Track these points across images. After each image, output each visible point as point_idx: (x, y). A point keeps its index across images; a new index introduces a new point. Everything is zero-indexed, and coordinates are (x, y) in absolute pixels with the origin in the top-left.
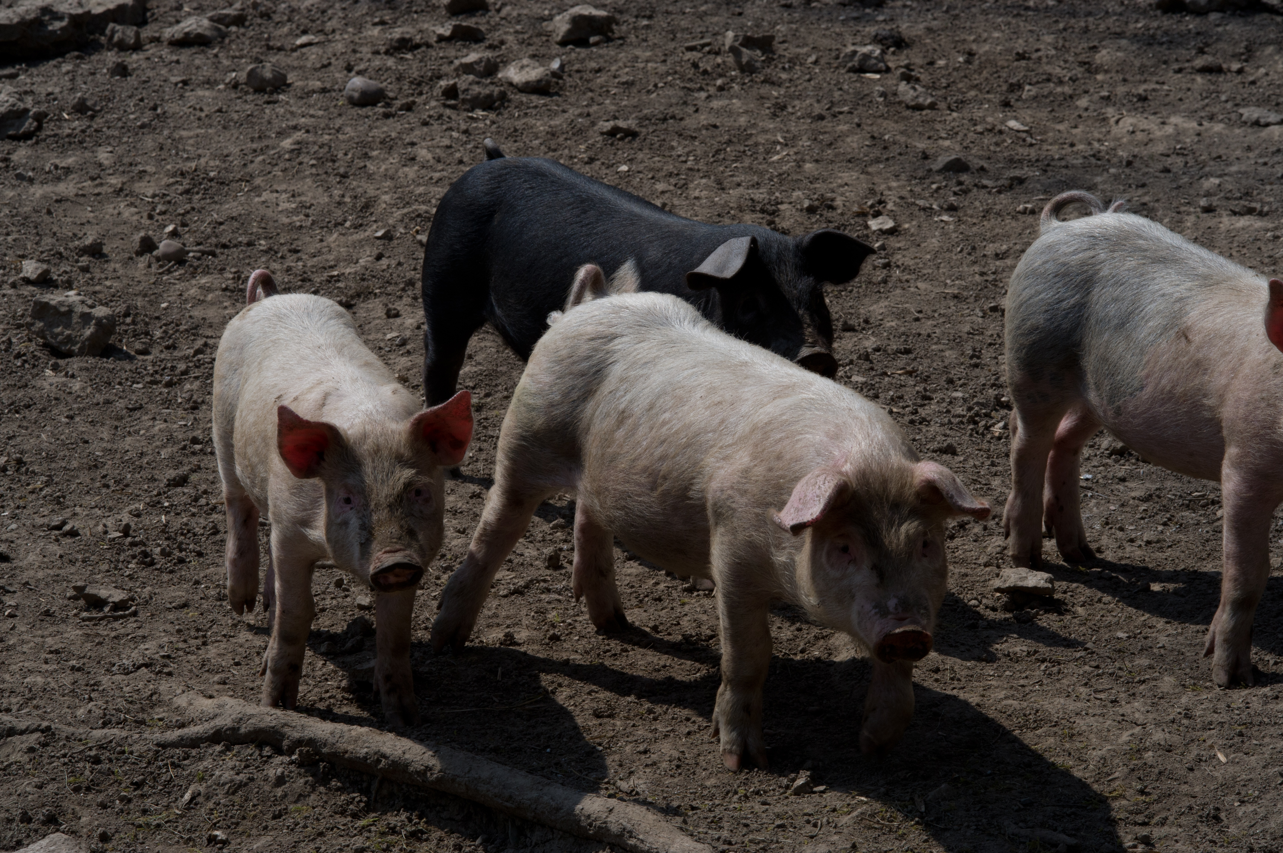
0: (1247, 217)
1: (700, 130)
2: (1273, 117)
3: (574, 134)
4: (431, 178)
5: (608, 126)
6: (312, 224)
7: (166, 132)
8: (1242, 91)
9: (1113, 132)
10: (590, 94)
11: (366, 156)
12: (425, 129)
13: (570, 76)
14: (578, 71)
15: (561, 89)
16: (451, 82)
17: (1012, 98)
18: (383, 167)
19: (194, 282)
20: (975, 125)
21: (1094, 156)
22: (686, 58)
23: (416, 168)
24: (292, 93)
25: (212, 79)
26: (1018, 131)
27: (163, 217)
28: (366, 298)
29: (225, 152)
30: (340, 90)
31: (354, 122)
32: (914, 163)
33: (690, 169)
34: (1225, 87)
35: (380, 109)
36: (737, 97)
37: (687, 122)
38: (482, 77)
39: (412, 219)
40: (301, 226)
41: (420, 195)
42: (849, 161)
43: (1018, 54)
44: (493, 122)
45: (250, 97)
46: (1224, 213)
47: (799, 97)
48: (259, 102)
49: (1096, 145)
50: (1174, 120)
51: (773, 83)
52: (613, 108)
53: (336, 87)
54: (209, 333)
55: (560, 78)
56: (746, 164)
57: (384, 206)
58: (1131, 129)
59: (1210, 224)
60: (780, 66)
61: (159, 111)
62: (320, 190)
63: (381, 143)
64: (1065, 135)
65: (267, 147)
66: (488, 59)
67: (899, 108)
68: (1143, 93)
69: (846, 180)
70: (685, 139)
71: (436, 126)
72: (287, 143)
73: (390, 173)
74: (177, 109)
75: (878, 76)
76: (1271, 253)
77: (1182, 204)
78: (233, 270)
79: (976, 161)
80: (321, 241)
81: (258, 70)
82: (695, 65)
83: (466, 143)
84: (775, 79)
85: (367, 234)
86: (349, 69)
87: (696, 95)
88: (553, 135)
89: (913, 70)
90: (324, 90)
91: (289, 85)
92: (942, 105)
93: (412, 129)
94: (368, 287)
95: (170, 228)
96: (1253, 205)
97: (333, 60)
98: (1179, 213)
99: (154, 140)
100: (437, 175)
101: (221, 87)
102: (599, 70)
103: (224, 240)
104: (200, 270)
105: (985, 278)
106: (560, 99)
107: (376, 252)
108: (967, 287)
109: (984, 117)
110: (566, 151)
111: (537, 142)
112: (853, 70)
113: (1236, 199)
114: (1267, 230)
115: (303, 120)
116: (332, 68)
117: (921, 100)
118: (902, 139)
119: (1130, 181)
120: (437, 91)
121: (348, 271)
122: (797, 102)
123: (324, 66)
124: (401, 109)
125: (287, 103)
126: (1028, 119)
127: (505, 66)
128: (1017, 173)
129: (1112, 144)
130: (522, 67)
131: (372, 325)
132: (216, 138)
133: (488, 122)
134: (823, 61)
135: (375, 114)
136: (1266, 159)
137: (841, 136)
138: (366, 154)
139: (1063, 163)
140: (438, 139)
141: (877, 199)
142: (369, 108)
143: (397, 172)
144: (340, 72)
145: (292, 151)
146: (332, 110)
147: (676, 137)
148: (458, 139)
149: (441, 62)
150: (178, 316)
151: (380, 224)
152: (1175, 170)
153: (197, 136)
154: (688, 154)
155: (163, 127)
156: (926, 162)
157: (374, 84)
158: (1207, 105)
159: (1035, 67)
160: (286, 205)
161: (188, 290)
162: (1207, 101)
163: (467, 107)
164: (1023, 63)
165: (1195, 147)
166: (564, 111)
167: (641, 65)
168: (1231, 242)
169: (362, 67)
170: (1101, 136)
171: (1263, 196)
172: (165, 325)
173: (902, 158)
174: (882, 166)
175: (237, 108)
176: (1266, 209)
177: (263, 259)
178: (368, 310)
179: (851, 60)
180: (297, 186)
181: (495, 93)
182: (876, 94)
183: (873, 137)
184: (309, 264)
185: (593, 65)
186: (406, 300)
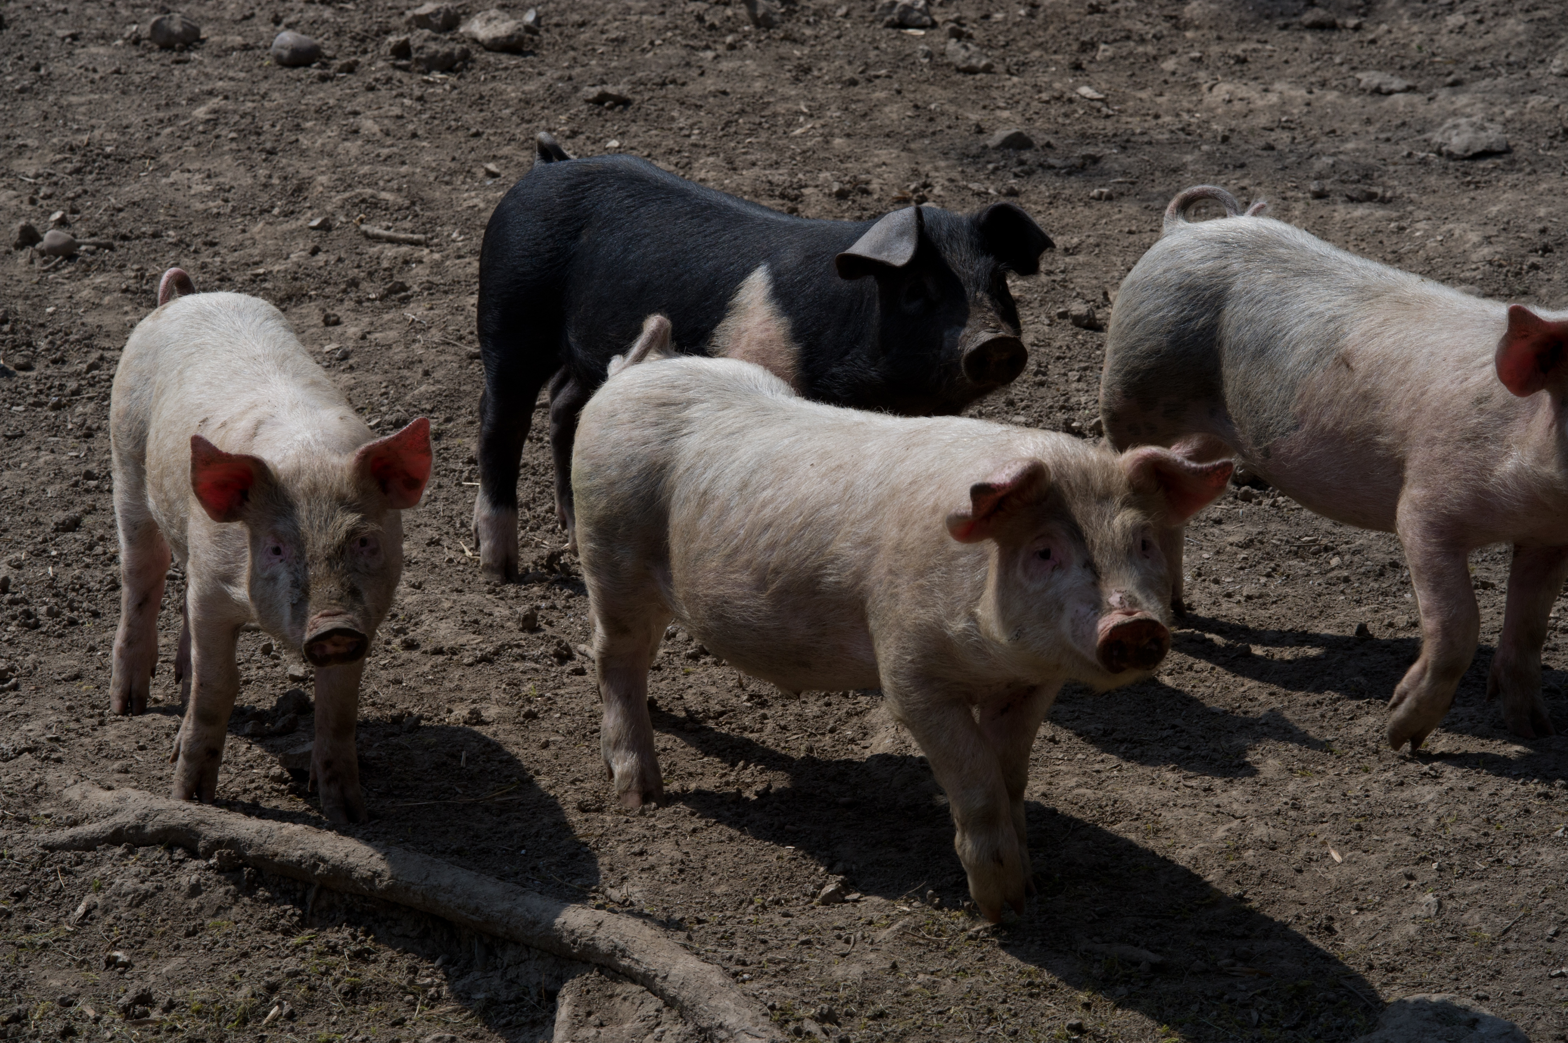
0: (1366, 204)
1: (706, 97)
2: (1397, 83)
3: (552, 102)
4: (378, 155)
5: (594, 92)
6: (233, 211)
7: (51, 98)
8: (1360, 51)
9: (1206, 101)
10: (572, 53)
11: (298, 128)
12: (371, 95)
13: (547, 31)
14: (557, 25)
15: (537, 46)
16: (403, 38)
17: (1084, 59)
18: (320, 141)
19: (86, 281)
20: (1040, 92)
21: (1183, 129)
22: (688, 10)
23: (359, 142)
24: (207, 50)
25: (108, 33)
26: (1092, 100)
27: (48, 202)
28: (299, 302)
29: (125, 122)
30: (266, 48)
31: (282, 86)
32: (966, 138)
33: (695, 145)
34: (1340, 46)
35: (314, 71)
36: (751, 57)
37: (690, 88)
38: (440, 32)
39: (355, 205)
40: (218, 214)
41: (365, 175)
42: (888, 135)
43: (1091, 6)
44: (454, 87)
45: (154, 56)
46: (1339, 199)
47: (826, 58)
48: (166, 62)
49: (1185, 116)
50: (1278, 86)
51: (795, 41)
52: (600, 70)
53: (261, 43)
54: (106, 343)
55: (536, 33)
56: (763, 139)
57: (321, 189)
58: (1227, 97)
59: (1322, 213)
60: (804, 19)
61: (43, 71)
62: (242, 168)
63: (316, 112)
64: (1148, 105)
65: (177, 116)
66: (448, 10)
67: (947, 72)
68: (1242, 55)
69: (883, 159)
70: (688, 108)
71: (383, 92)
72: (201, 112)
73: (328, 148)
74: (65, 69)
75: (922, 32)
76: (1394, 248)
77: (1288, 189)
78: (136, 267)
79: (1040, 136)
80: (244, 231)
81: (165, 22)
82: (700, 19)
83: (420, 112)
84: (797, 35)
85: (300, 223)
86: (277, 21)
87: (701, 54)
88: (527, 103)
89: (964, 25)
90: (246, 48)
91: (203, 41)
92: (1000, 68)
93: (354, 95)
94: (301, 288)
95: (57, 215)
96: (1374, 189)
97: (257, 11)
98: (1285, 199)
99: (36, 108)
100: (385, 152)
101: (119, 42)
102: (583, 24)
103: (123, 231)
104: (94, 267)
105: (1053, 277)
106: (535, 59)
107: (310, 245)
108: (1030, 289)
109: (1051, 82)
110: (544, 123)
111: (508, 111)
112: (891, 25)
113: (1353, 182)
114: (1391, 220)
115: (220, 83)
116: (255, 20)
117: (974, 61)
118: (952, 109)
119: (1227, 161)
120: (385, 49)
121: (276, 268)
122: (823, 64)
123: (246, 18)
124: (340, 71)
125: (201, 63)
126: (1104, 86)
127: (468, 18)
128: (1091, 150)
129: (1205, 116)
130: (489, 20)
131: (306, 334)
132: (113, 106)
133: (447, 87)
134: (855, 14)
135: (309, 76)
136: (1389, 135)
137: (878, 105)
138: (298, 125)
139: (1146, 138)
140: (386, 107)
141: (921, 181)
142: (302, 69)
143: (336, 147)
144: (265, 25)
145: (208, 121)
146: (256, 71)
147: (677, 106)
148: (410, 107)
149: (389, 13)
150: (68, 323)
151: (316, 211)
152: (1280, 147)
153: (90, 102)
154: (692, 127)
155: (47, 91)
156: (981, 137)
157: (307, 40)
158: (1318, 68)
159: (1111, 21)
160: (201, 188)
161: (79, 291)
162: (1318, 63)
163: (422, 68)
164: (1097, 17)
165: (1303, 119)
166: (540, 74)
167: (634, 18)
168: (1348, 235)
169: (292, 18)
170: (1191, 106)
171: (1385, 179)
172: (52, 334)
173: (951, 132)
174: (927, 142)
175: (139, 69)
176: (1389, 194)
177: (172, 254)
178: (301, 316)
179: (890, 13)
180: (213, 165)
181: (456, 52)
182: (919, 54)
183: (916, 107)
184: (229, 260)
185: (576, 17)
186: (349, 304)
